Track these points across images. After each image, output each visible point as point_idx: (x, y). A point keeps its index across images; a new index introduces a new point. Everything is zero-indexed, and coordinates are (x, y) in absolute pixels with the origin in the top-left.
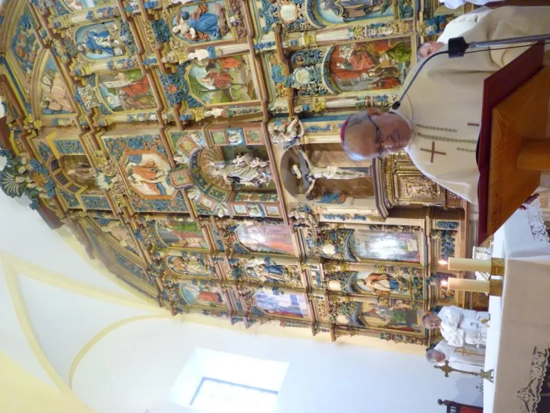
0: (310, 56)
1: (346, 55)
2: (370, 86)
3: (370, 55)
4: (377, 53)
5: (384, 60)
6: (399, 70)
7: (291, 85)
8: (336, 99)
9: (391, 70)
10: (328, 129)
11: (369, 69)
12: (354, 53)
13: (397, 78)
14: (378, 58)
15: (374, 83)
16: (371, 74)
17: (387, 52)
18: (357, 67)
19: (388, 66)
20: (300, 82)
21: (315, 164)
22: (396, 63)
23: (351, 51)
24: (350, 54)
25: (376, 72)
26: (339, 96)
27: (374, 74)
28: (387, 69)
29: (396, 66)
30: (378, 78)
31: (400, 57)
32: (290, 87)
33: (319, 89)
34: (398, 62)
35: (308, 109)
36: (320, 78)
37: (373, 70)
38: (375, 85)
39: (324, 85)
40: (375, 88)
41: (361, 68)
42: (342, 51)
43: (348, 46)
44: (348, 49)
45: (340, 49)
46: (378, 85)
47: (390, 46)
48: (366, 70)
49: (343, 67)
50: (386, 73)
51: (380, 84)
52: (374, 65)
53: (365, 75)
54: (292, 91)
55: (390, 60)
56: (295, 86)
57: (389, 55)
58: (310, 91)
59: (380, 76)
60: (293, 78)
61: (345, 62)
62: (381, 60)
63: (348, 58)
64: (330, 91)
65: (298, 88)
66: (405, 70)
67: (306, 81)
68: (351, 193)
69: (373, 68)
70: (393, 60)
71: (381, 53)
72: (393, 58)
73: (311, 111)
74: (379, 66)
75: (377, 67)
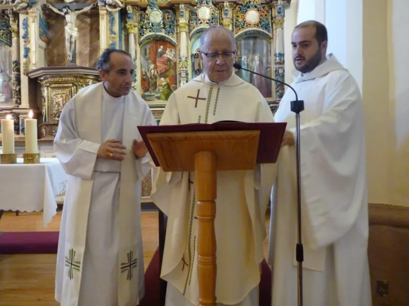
0: (171, 25)
1: (168, 53)
2: (144, 69)
3: (167, 71)
4: (167, 77)
5: (163, 81)
6: (154, 92)
7: (150, 6)
8: (135, 42)
9: (155, 86)
10: (112, 32)
11: (157, 70)
12: (169, 60)
13: (148, 90)
14: (165, 77)
15: (146, 73)
16: (153, 71)
17: (168, 84)
18: (158, 61)
19: (158, 84)
20: (152, 14)
21: (78, 17)
22: (159, 90)
23: (171, 58)
24: (168, 56)
25: (154, 74)
26: (138, 45)
27: (153, 73)
28: (156, 83)
29: (157, 90)
30: (149, 76)
31: (163, 93)
32: (148, 5)
33: (145, 30)
34: (160, 90)
35: (129, 18)
36: (154, 31)
37: (156, 73)
38: (144, 73)
39: (148, 34)
40: (142, 73)
41: (158, 64)
42: (171, 51)
43: (175, 56)
44: (172, 56)
45: (173, 50)
46: (144, 76)
47: (172, 86)
48: (156, 68)
49: (160, 50)
50: (153, 82)
51: (145, 77)
52: (159, 73)
53: (152, 66)
54: (145, 6)
55: (162, 85)
56: (149, 9)
57: (165, 85)
58: (143, 21)
59: (151, 77)
60: (155, 9)
61: (163, 52)
62: (162, 79)
63: (166, 55)
64: (143, 38)
65: (147, 12)
66: (154, 95)
67: (152, 19)
68: (50, 47)
69: (158, 73)
70: (162, 88)
71: (168, 79)
72: (163, 88)
73: (127, 20)
74: (158, 77)
75: (157, 75)
